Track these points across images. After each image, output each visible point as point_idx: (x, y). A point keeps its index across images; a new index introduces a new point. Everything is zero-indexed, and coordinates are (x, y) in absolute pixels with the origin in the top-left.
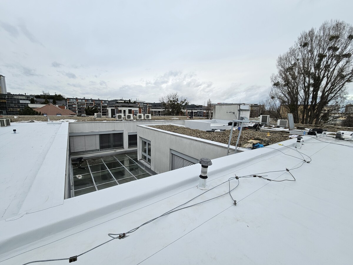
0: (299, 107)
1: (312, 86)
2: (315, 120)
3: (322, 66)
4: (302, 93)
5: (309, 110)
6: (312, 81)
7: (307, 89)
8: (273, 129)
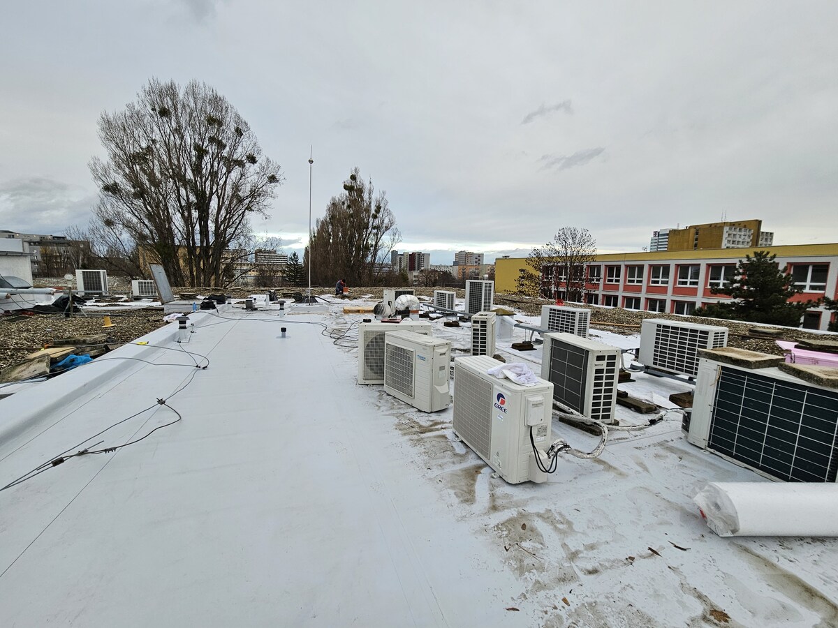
0: (178, 250)
1: (195, 209)
2: (213, 277)
3: (204, 170)
4: (177, 221)
5: (199, 257)
6: (193, 198)
7: (186, 214)
8: (123, 305)
